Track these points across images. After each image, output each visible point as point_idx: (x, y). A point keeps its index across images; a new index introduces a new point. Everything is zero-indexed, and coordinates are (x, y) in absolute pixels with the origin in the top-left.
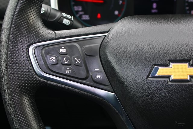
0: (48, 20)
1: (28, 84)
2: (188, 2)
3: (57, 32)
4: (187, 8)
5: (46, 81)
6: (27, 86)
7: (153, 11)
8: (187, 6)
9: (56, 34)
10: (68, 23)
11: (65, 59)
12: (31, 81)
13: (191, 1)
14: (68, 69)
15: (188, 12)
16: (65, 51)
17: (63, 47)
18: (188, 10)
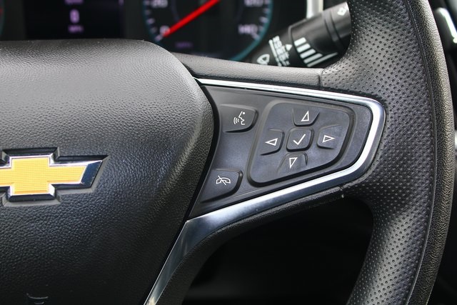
2: (150, 7)
4: (150, 21)
7: (73, 29)
8: (150, 17)
13: (157, 6)
15: (153, 30)
18: (153, 25)
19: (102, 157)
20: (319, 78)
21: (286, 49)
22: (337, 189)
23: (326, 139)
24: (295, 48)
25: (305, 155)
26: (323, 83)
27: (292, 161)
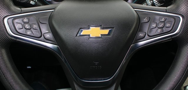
0: (21, 2)
1: (4, 41)
3: (22, 9)
5: (15, 39)
6: (3, 42)
9: (21, 10)
10: (33, 3)
11: (27, 25)
12: (6, 39)
14: (29, 32)
16: (27, 20)
17: (26, 18)
19: (113, 28)
20: (166, 10)
21: (151, 2)
22: (170, 38)
23: (168, 25)
24: (153, 2)
25: (163, 29)
26: (167, 11)
27: (159, 30)
